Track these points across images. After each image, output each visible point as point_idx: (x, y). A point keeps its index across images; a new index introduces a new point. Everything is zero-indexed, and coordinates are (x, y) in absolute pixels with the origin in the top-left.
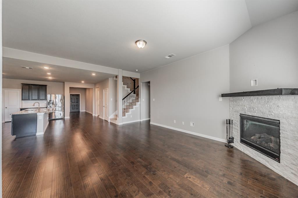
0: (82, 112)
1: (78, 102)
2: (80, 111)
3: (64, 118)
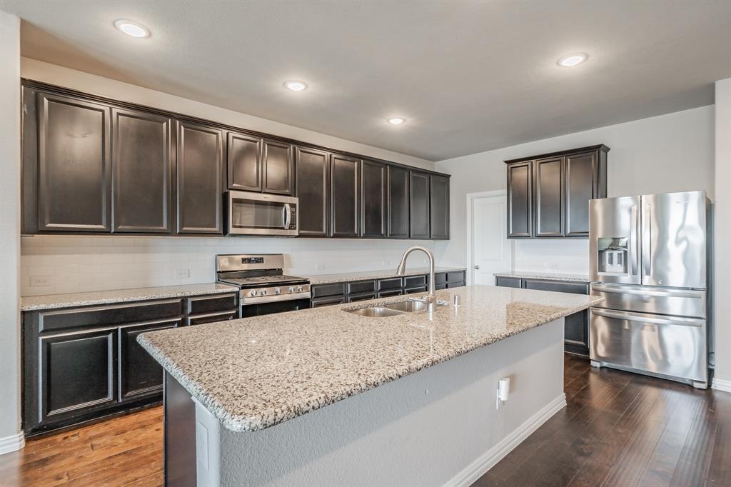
3: (709, 386)
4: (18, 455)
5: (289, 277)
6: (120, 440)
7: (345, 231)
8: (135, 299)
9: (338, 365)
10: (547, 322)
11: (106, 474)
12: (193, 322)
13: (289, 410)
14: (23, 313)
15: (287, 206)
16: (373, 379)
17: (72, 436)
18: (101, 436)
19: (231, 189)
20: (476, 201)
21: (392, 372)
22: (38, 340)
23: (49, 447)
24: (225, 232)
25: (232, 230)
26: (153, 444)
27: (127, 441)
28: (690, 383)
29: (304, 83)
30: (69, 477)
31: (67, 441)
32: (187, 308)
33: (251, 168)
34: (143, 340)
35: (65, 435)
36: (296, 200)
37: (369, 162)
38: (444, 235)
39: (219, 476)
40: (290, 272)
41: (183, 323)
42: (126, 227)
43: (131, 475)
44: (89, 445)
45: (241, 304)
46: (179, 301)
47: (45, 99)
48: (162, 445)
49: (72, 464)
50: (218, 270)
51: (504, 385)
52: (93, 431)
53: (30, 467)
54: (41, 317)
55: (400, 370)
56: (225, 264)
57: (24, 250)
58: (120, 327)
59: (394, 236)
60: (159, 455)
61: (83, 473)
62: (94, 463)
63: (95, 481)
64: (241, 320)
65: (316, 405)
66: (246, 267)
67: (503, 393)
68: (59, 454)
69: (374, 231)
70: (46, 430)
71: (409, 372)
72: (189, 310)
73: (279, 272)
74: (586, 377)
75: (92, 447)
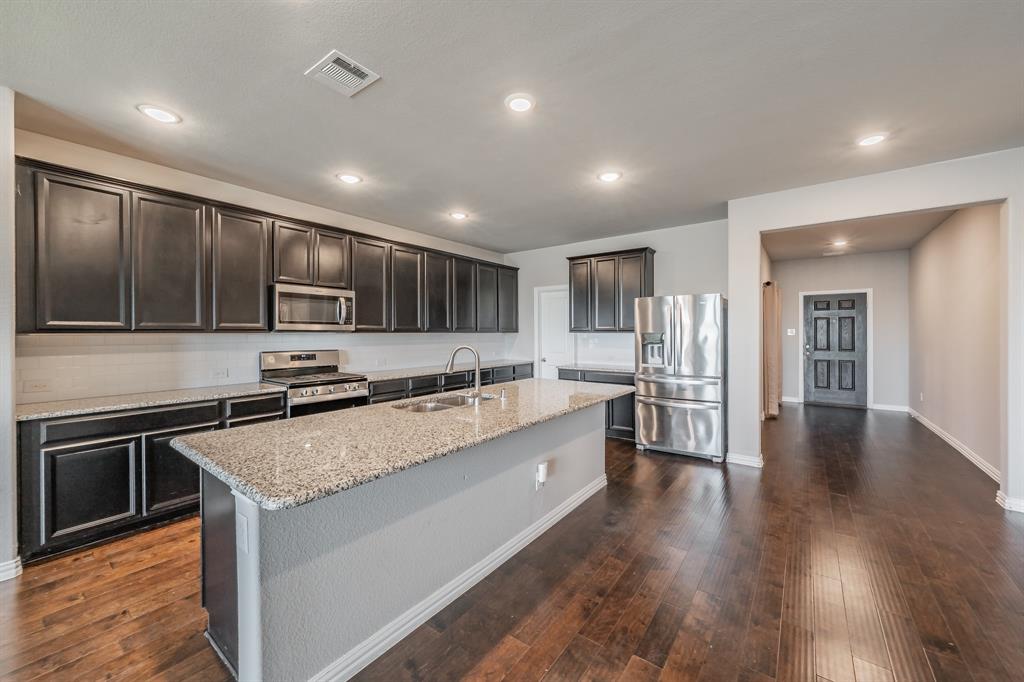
0: (881, 417)
1: (854, 344)
2: (871, 404)
3: (725, 460)
4: (14, 582)
5: (344, 374)
6: (146, 555)
7: (407, 324)
8: (163, 403)
9: (372, 454)
10: (574, 411)
11: (132, 589)
12: (232, 425)
13: (320, 490)
14: (20, 424)
15: (342, 300)
16: (400, 464)
17: (85, 557)
18: (122, 553)
19: (277, 282)
20: (543, 294)
21: (419, 458)
22: (39, 452)
23: (55, 570)
24: (270, 327)
25: (278, 326)
26: (186, 555)
27: (155, 555)
28: (709, 458)
29: (359, 177)
30: (86, 597)
31: (77, 563)
32: (225, 410)
33: (301, 255)
34: (177, 444)
35: (75, 557)
36: (352, 294)
37: (433, 255)
38: (512, 328)
39: (258, 557)
40: (346, 369)
41: (221, 426)
42: (150, 324)
43: (161, 587)
44: (108, 563)
45: (289, 404)
46: (215, 403)
47: (45, 180)
48: (199, 555)
49: (90, 584)
50: (263, 368)
51: (542, 468)
52: (110, 549)
53: (33, 592)
54: (43, 427)
55: (426, 456)
56: (271, 362)
57: (20, 351)
58: (144, 435)
59: (460, 329)
60: (194, 565)
61: (102, 592)
62: (115, 581)
63: (118, 597)
64: (289, 420)
65: (345, 486)
66: (297, 364)
67: (541, 474)
68: (71, 576)
69: (438, 325)
70: (51, 553)
71: (435, 457)
72: (228, 412)
73: (334, 369)
74: (632, 458)
75: (112, 564)
